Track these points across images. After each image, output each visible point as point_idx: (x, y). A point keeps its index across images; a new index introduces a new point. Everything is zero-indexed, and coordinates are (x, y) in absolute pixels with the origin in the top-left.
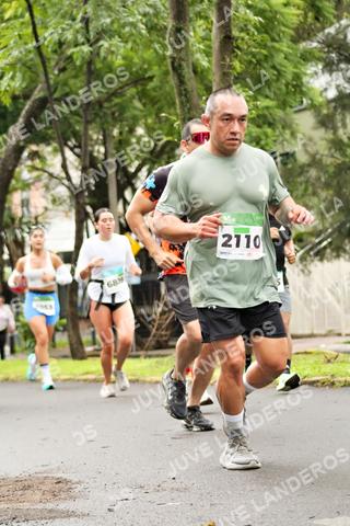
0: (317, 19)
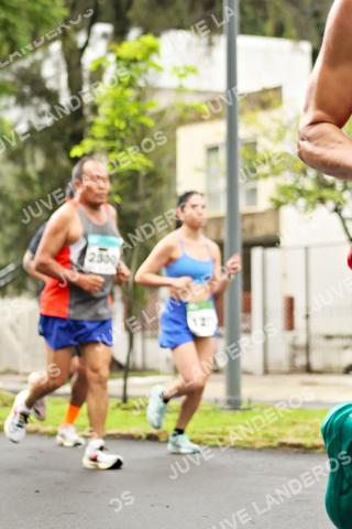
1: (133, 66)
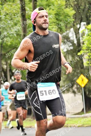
0: (61, 31)
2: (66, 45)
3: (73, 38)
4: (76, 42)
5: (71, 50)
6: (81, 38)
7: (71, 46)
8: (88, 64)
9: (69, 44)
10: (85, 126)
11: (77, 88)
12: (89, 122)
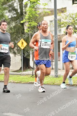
1: (34, 3)
2: (11, 13)
3: (17, 7)
4: (19, 11)
5: (15, 17)
6: (24, 8)
7: (15, 14)
8: (29, 31)
9: (13, 12)
10: (23, 83)
11: (18, 50)
12: (26, 80)
